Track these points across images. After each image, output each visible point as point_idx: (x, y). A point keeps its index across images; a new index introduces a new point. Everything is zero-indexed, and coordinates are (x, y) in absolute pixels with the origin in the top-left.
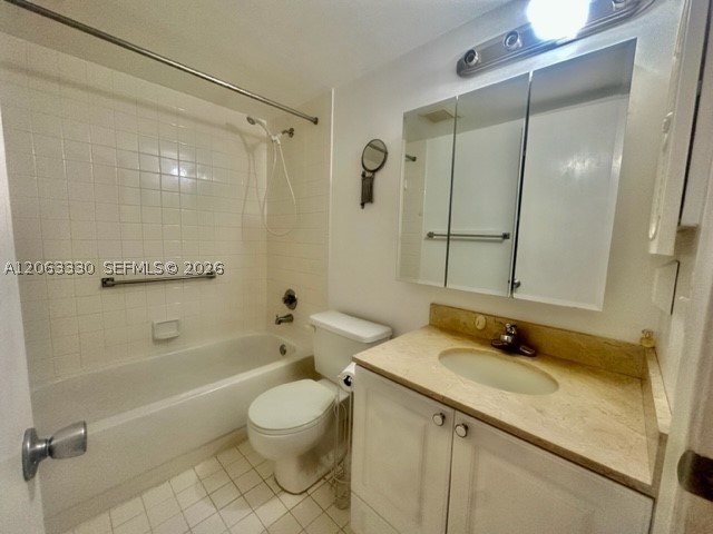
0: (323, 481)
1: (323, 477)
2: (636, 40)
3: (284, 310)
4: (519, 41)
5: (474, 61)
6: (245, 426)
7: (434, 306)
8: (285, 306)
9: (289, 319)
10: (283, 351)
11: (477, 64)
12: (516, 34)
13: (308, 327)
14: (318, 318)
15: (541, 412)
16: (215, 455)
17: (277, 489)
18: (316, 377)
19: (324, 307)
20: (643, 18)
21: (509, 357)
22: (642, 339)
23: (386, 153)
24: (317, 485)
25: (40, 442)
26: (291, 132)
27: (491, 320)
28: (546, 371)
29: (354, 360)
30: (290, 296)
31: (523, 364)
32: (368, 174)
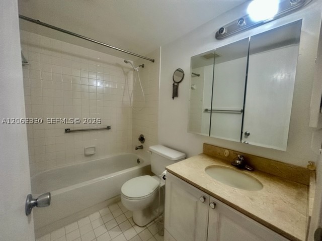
0: (153, 222)
1: (154, 220)
2: (302, 19)
3: (139, 143)
4: (244, 22)
5: (223, 33)
6: (120, 195)
7: (205, 145)
8: (139, 142)
9: (141, 147)
10: (138, 161)
11: (225, 33)
12: (243, 19)
13: (148, 152)
14: (153, 148)
15: (252, 199)
16: (108, 206)
17: (133, 224)
18: (152, 174)
19: (156, 143)
20: (307, 8)
21: (239, 171)
22: (308, 166)
23: (184, 75)
24: (150, 224)
25: (32, 200)
26: (143, 66)
27: (232, 152)
28: (258, 179)
29: (166, 169)
30: (142, 137)
31: (246, 174)
32: (176, 84)
